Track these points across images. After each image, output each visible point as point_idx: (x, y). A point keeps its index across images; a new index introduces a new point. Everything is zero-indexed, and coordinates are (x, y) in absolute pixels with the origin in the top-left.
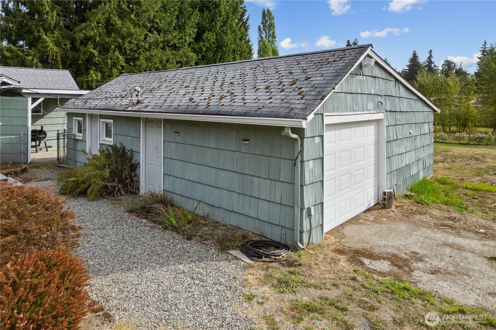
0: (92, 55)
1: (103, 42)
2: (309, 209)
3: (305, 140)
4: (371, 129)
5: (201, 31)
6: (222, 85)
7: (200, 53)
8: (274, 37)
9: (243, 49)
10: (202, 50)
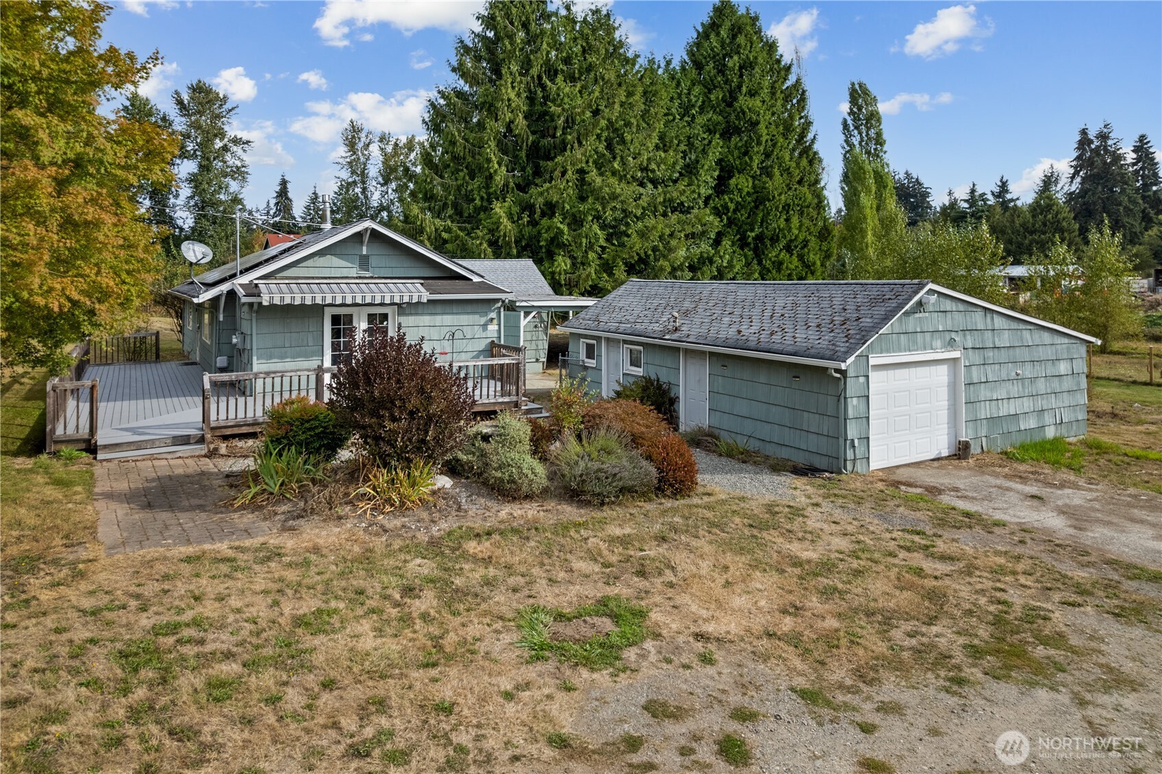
0: (561, 232)
1: (574, 210)
2: (853, 441)
3: (848, 379)
4: (943, 369)
5: (726, 173)
6: (772, 316)
7: (726, 214)
8: (879, 141)
9: (805, 201)
10: (728, 209)
